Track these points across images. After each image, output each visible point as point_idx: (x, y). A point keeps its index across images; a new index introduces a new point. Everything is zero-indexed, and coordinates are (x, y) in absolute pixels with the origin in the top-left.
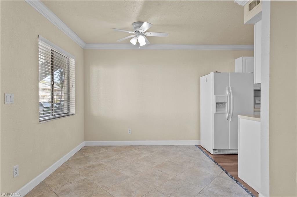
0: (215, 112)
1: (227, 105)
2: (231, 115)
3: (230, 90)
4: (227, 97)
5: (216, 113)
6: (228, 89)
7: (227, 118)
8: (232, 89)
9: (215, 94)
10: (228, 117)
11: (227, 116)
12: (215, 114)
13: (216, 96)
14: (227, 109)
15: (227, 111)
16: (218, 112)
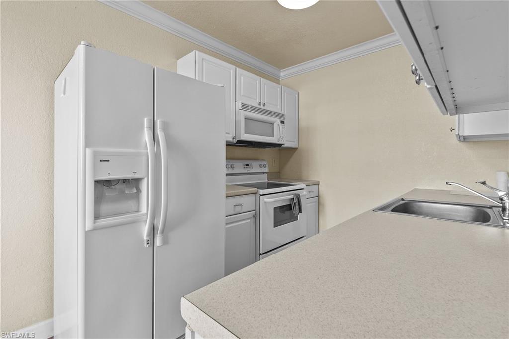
0: (89, 225)
1: (146, 188)
2: (160, 225)
3: (160, 134)
4: (144, 158)
5: (95, 229)
6: (148, 127)
7: (145, 238)
8: (165, 128)
9: (87, 144)
10: (148, 235)
11: (145, 229)
12: (87, 235)
13: (95, 154)
14: (145, 206)
15: (144, 210)
16: (102, 222)
